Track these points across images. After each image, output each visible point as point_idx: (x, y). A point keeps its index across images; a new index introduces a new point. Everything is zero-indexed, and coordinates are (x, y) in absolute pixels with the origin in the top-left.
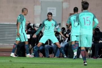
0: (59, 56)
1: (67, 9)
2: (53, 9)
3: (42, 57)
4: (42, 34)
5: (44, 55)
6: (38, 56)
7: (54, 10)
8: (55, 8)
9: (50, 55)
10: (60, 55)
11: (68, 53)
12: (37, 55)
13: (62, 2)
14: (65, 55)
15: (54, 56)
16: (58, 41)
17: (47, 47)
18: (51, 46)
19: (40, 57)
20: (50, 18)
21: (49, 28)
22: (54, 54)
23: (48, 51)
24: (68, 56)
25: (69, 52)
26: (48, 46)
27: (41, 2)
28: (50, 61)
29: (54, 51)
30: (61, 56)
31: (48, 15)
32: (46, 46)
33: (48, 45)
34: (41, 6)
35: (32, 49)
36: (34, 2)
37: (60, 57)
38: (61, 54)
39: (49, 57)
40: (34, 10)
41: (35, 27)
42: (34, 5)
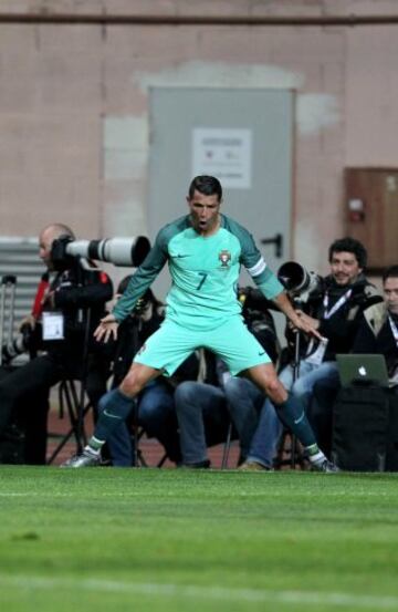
0: (274, 454)
1: (323, 137)
2: (228, 142)
3: (160, 465)
4: (154, 311)
5: (175, 455)
6: (133, 459)
7: (237, 142)
8: (245, 135)
9: (214, 453)
10: (281, 450)
11: (335, 436)
12: (128, 452)
13: (294, 91)
14: (313, 447)
15: (242, 461)
16: (266, 359)
17: (192, 401)
18: (216, 391)
19: (144, 464)
20: (207, 213)
21: (202, 282)
22: (237, 442)
23: (202, 428)
24: (335, 455)
25: (338, 430)
26: (199, 391)
27: (151, 89)
28: (214, 490)
29: (240, 426)
30: (286, 456)
31: (197, 193)
32: (185, 388)
33: (200, 382)
34: (151, 119)
35: (91, 410)
36: (104, 92)
37: (279, 464)
38: (288, 444)
39: (206, 464)
40: (102, 150)
41: (106, 260)
42: (103, 115)
